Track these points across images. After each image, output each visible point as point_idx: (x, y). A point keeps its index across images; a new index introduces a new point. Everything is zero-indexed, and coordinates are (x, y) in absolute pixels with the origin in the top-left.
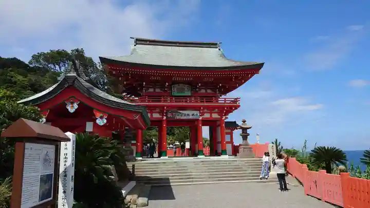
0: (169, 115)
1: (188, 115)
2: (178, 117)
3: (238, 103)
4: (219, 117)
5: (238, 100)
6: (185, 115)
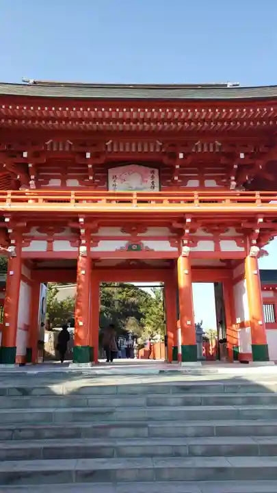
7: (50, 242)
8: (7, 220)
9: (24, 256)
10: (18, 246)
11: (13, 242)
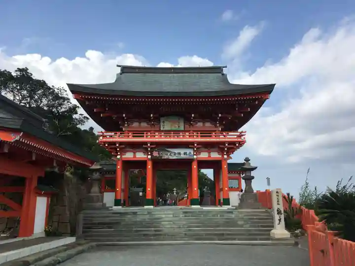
0: (155, 154)
1: (179, 154)
2: (166, 157)
3: (242, 138)
4: (221, 156)
5: (243, 134)
6: (175, 154)
7: (134, 153)
8: (117, 145)
9: (123, 159)
10: (121, 155)
11: (119, 153)
